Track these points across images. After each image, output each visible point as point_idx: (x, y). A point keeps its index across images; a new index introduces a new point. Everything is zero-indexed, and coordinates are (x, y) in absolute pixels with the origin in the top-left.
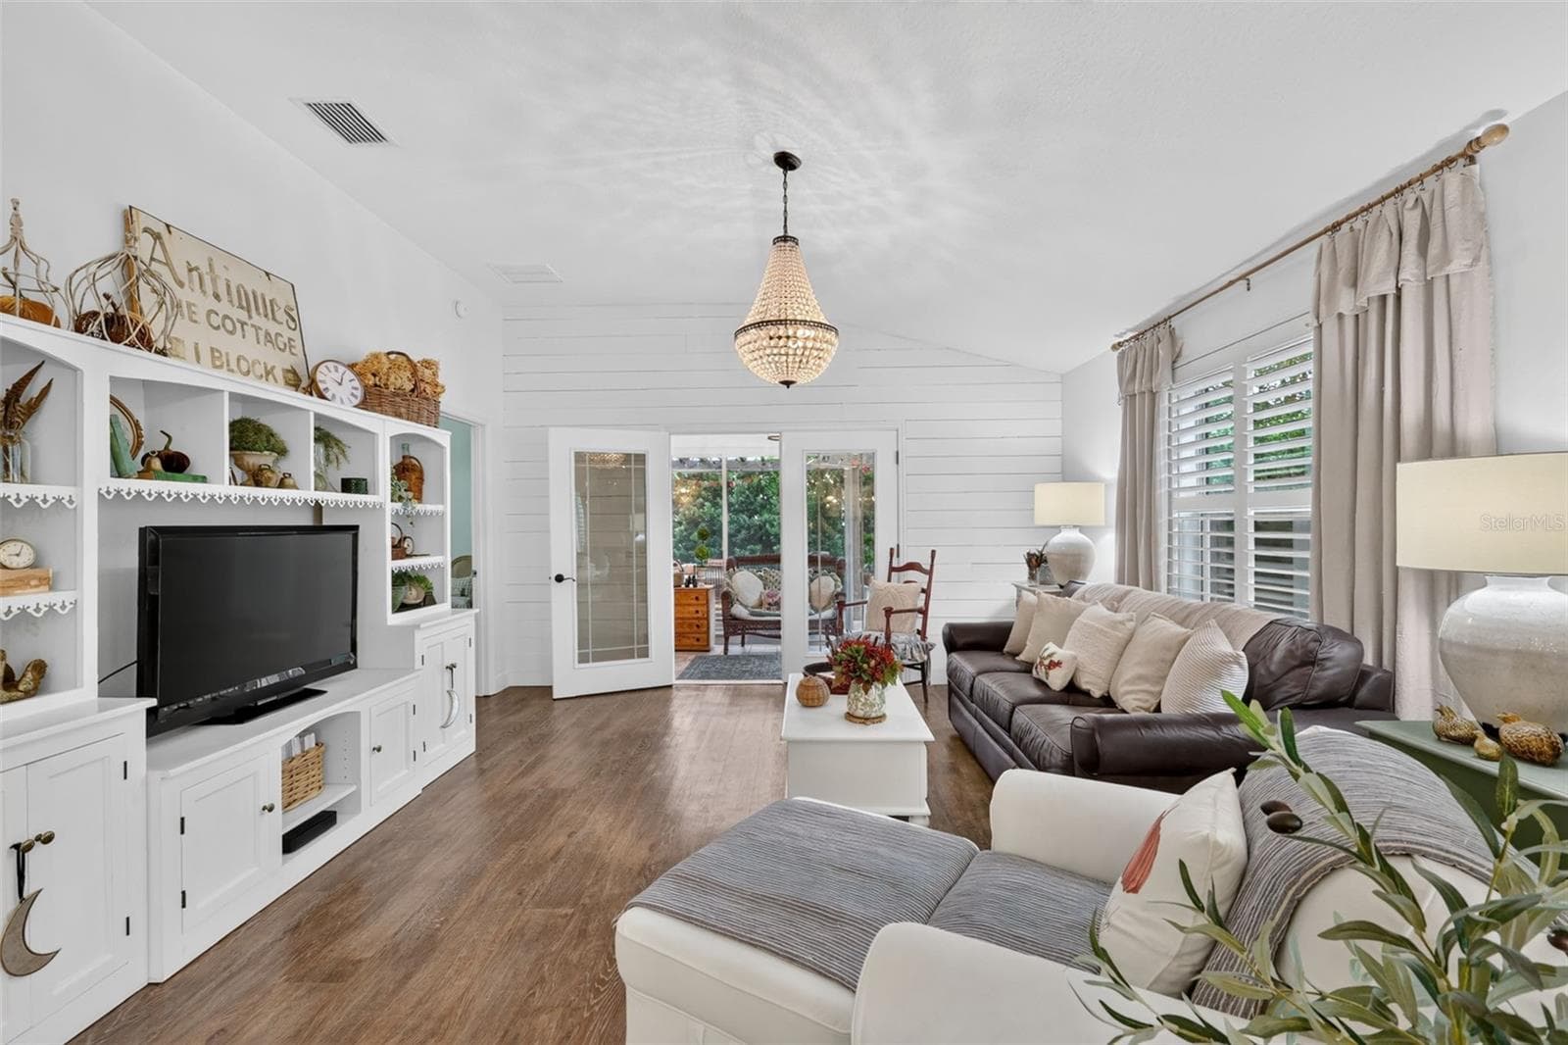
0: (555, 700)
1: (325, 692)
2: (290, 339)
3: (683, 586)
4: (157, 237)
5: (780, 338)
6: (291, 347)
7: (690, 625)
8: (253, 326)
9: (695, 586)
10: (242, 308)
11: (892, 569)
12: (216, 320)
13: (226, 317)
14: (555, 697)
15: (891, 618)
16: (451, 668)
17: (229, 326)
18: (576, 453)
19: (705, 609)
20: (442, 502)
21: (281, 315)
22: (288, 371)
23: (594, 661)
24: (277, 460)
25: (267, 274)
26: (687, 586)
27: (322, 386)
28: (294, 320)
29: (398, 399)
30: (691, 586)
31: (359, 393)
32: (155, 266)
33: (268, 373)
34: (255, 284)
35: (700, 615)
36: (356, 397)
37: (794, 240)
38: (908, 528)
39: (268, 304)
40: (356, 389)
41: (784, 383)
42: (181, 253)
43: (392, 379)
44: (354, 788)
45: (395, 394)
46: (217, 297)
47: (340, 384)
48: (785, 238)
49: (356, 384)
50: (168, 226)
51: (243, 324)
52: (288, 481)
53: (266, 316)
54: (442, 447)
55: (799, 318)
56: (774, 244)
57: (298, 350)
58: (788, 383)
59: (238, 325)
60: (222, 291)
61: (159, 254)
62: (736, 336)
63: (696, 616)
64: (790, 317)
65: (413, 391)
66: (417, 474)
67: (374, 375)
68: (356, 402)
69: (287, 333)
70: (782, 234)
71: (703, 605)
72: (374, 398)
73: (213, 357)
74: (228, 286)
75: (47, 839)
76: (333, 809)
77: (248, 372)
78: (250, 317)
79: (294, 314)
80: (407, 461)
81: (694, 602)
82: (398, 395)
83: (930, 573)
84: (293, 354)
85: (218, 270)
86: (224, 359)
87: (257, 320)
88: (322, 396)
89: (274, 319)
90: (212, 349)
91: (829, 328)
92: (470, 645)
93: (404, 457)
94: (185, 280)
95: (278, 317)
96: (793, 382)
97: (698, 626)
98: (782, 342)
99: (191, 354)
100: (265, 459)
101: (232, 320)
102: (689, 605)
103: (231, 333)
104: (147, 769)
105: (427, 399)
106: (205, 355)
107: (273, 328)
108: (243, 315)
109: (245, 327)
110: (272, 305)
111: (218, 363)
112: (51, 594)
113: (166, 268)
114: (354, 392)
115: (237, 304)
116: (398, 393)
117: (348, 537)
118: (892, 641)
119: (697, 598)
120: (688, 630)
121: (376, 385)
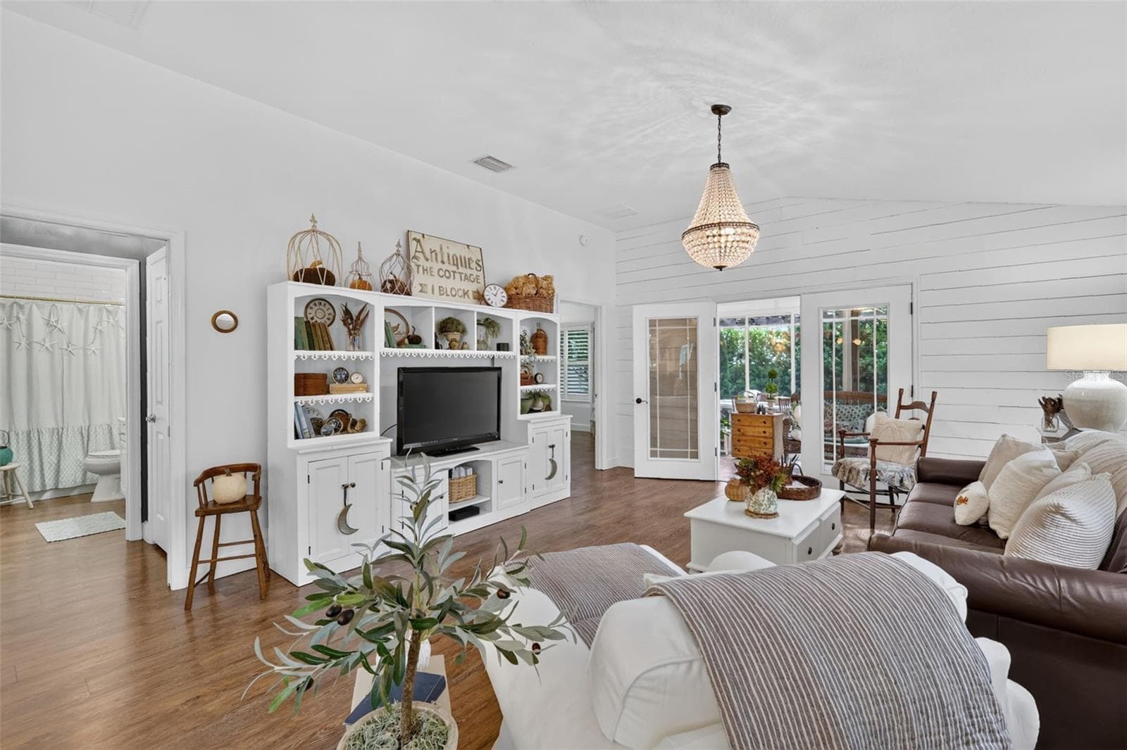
0: (636, 478)
1: (478, 449)
2: (477, 276)
3: (756, 414)
4: (418, 241)
5: (714, 236)
6: (478, 279)
7: (760, 442)
8: (459, 273)
9: (764, 414)
10: (454, 264)
11: (900, 407)
12: (441, 273)
13: (447, 270)
14: (636, 476)
15: (876, 449)
16: (552, 447)
17: (448, 275)
18: (650, 320)
19: (771, 430)
20: (555, 355)
21: (473, 265)
22: (475, 292)
23: (660, 456)
24: (461, 337)
25: (468, 246)
26: (758, 413)
27: (487, 298)
28: (480, 266)
29: (527, 300)
30: (761, 413)
31: (505, 300)
32: (417, 254)
33: (465, 294)
34: (462, 252)
35: (767, 435)
36: (503, 301)
37: (727, 165)
38: (922, 372)
39: (467, 260)
40: (504, 297)
41: (717, 267)
42: (428, 245)
43: (524, 289)
44: (488, 499)
45: (526, 298)
46: (443, 262)
47: (495, 296)
48: (720, 165)
49: (505, 294)
50: (423, 235)
51: (454, 272)
52: (465, 346)
53: (466, 267)
54: (556, 324)
55: (729, 220)
56: (711, 169)
57: (481, 280)
58: (720, 268)
59: (452, 274)
60: (446, 259)
61: (419, 249)
62: (683, 237)
63: (764, 435)
64: (723, 221)
65: (536, 294)
66: (543, 339)
67: (516, 288)
68: (503, 304)
69: (475, 273)
70: (717, 162)
71: (769, 427)
72: (513, 301)
73: (440, 290)
74: (448, 257)
75: (353, 486)
76: (478, 506)
77: (455, 296)
78: (458, 268)
79: (480, 263)
80: (539, 332)
81: (763, 424)
82: (528, 298)
83: (930, 412)
84: (479, 283)
85: (445, 250)
86: (445, 291)
87: (461, 270)
88: (488, 305)
89: (470, 267)
90: (440, 287)
91: (752, 226)
92: (567, 436)
93: (538, 330)
94: (429, 256)
95: (471, 266)
96: (725, 267)
97: (765, 443)
98: (716, 239)
99: (430, 291)
100: (456, 336)
101: (449, 272)
102: (758, 426)
103: (448, 278)
104: (391, 467)
105: (545, 298)
106: (436, 290)
107: (468, 272)
108: (454, 268)
109: (456, 274)
110: (469, 262)
111: (442, 293)
112: (367, 394)
113: (421, 254)
114: (503, 299)
115: (452, 263)
116: (528, 296)
117: (495, 374)
118: (877, 468)
119: (765, 422)
120: (757, 445)
121: (518, 294)
